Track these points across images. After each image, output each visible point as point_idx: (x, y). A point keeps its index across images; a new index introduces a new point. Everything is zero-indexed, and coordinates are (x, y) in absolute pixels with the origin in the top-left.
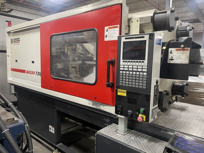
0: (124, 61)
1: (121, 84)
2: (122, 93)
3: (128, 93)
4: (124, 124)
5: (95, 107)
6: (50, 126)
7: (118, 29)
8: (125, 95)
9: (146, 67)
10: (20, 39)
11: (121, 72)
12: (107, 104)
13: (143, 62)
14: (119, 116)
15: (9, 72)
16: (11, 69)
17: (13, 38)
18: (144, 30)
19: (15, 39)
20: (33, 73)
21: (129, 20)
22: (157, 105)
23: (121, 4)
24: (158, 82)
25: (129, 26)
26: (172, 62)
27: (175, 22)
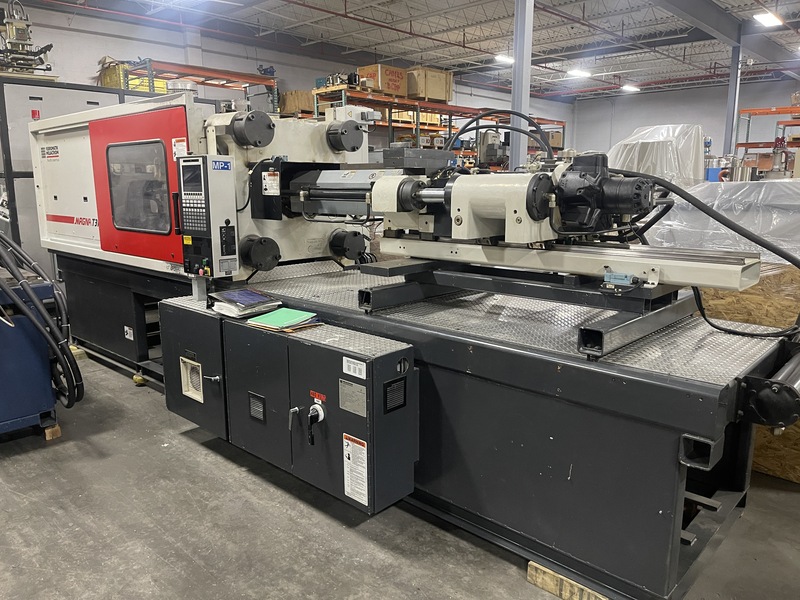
0: (185, 194)
1: (185, 228)
3: (192, 239)
4: (198, 287)
5: (175, 272)
6: (126, 328)
7: (185, 144)
8: (190, 243)
9: (204, 202)
10: (59, 150)
11: (184, 210)
12: (180, 263)
13: (201, 194)
14: (190, 275)
15: (44, 225)
16: (47, 216)
17: (45, 146)
18: (227, 143)
19: (49, 148)
20: (88, 222)
21: (205, 128)
22: (237, 256)
23: (185, 106)
24: (228, 222)
25: (206, 137)
26: (266, 193)
27: (269, 131)
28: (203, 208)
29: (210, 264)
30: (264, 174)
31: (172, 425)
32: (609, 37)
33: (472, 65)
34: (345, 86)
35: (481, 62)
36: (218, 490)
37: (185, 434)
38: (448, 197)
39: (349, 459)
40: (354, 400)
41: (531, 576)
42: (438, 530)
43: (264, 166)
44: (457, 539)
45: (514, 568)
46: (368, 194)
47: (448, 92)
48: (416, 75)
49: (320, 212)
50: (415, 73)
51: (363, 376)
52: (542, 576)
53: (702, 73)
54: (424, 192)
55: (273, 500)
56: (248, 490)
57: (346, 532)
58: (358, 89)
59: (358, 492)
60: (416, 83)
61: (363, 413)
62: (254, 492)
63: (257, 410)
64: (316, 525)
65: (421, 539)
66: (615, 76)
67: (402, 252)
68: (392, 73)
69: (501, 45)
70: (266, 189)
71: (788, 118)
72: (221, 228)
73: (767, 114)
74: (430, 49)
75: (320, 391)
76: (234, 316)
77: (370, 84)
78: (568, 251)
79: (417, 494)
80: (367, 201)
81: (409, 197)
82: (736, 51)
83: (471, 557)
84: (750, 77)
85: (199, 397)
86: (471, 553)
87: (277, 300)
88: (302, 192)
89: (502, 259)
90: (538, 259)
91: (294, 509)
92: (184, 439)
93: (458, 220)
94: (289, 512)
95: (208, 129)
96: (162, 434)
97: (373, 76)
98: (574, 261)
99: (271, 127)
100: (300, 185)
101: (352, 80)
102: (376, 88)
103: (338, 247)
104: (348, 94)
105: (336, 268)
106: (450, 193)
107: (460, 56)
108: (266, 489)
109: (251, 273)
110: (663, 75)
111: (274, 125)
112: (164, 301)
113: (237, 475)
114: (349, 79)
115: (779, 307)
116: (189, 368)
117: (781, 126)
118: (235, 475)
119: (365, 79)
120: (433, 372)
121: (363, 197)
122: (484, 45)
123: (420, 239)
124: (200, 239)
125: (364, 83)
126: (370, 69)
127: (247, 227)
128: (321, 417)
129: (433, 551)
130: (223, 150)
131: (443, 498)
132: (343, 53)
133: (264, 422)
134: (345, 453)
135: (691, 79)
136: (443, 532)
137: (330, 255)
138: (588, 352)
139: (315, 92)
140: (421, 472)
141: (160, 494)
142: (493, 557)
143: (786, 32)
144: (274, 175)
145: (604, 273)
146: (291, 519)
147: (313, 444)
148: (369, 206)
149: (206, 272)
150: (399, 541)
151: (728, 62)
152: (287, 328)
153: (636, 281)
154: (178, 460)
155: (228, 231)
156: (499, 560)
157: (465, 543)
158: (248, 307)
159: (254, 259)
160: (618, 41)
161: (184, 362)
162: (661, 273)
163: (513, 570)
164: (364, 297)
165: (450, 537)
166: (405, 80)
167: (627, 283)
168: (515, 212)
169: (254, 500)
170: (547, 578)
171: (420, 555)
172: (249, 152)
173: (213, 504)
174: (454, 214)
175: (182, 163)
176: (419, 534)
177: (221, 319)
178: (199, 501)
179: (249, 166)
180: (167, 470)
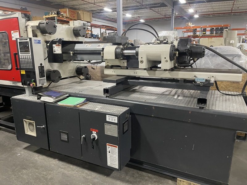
0: (21, 53)
1: (22, 67)
2: (23, 72)
3: (26, 72)
4: (29, 91)
5: (15, 85)
7: (18, 33)
8: (25, 73)
9: (31, 56)
11: (21, 60)
12: (19, 82)
13: (29, 53)
14: (24, 86)
18: (36, 33)
21: (26, 27)
22: (45, 78)
23: (18, 18)
24: (41, 64)
25: (27, 30)
26: (55, 53)
27: (55, 28)
28: (30, 59)
29: (35, 81)
30: (53, 45)
31: (19, 146)
32: (138, 4)
33: (96, 11)
34: (56, 15)
35: (99, 10)
36: (49, 170)
37: (26, 148)
38: (137, 54)
39: (109, 152)
40: (112, 131)
41: (178, 183)
42: (139, 171)
43: (53, 42)
44: (147, 174)
45: (170, 181)
46: (102, 52)
47: (91, 19)
48: (80, 13)
49: (76, 59)
50: (80, 12)
51: (116, 122)
52: (182, 183)
53: (162, 17)
54: (125, 51)
55: (73, 171)
56: (62, 168)
57: (107, 178)
58: (61, 16)
59: (114, 164)
60: (80, 16)
61: (116, 135)
62: (64, 169)
63: (64, 137)
64: (94, 178)
65: (135, 176)
66: (138, 17)
67: (114, 73)
68: (72, 12)
69: (106, 5)
70: (55, 51)
71: (185, 30)
72: (39, 67)
73: (181, 29)
74: (82, 5)
75: (95, 128)
76: (52, 102)
77: (65, 15)
78: (179, 71)
79: (131, 160)
80: (102, 55)
81: (120, 53)
82: (173, 10)
83: (155, 180)
84: (177, 18)
85: (34, 134)
86: (154, 178)
87: (67, 94)
88: (71, 52)
89: (155, 75)
90: (169, 74)
91: (83, 173)
92: (26, 151)
93: (142, 61)
94: (82, 175)
95: (28, 27)
96: (15, 150)
97: (65, 12)
98: (182, 75)
99: (55, 27)
100: (70, 49)
101: (58, 13)
102: (67, 17)
103: (79, 72)
104: (57, 18)
105: (78, 80)
106: (138, 52)
107: (91, 7)
108: (69, 167)
109: (49, 84)
110: (151, 17)
111: (56, 26)
112: (13, 97)
113: (55, 163)
114: (57, 13)
115: (226, 85)
116: (28, 123)
117: (183, 32)
118: (54, 163)
119: (63, 13)
120: (137, 116)
121: (100, 54)
122: (100, 4)
123: (121, 69)
124: (30, 72)
125: (62, 15)
126: (64, 10)
127: (47, 66)
128: (96, 138)
129: (141, 180)
130: (35, 35)
131: (142, 160)
132: (52, 4)
133: (68, 142)
134: (108, 150)
135: (158, 18)
136: (141, 172)
137: (76, 75)
138: (200, 106)
139: (44, 17)
140: (132, 152)
141: (25, 177)
142: (161, 178)
143: (186, 5)
144: (59, 46)
145: (195, 78)
146: (84, 177)
147: (93, 149)
148: (103, 57)
149: (33, 85)
150: (128, 178)
151: (171, 14)
152: (77, 105)
153: (206, 80)
154: (27, 160)
155: (41, 68)
156: (164, 179)
157: (150, 174)
158: (57, 98)
159: (52, 78)
160: (140, 6)
161: (25, 121)
162: (215, 78)
163: (170, 182)
164: (106, 91)
165: (144, 173)
166: (76, 14)
167: (204, 81)
168: (165, 58)
169: (66, 172)
170: (184, 183)
171: (137, 182)
172: (46, 36)
173: (49, 177)
174: (140, 59)
175: (19, 41)
176: (133, 174)
177: (45, 104)
178: (43, 177)
179: (47, 42)
180: (24, 166)
